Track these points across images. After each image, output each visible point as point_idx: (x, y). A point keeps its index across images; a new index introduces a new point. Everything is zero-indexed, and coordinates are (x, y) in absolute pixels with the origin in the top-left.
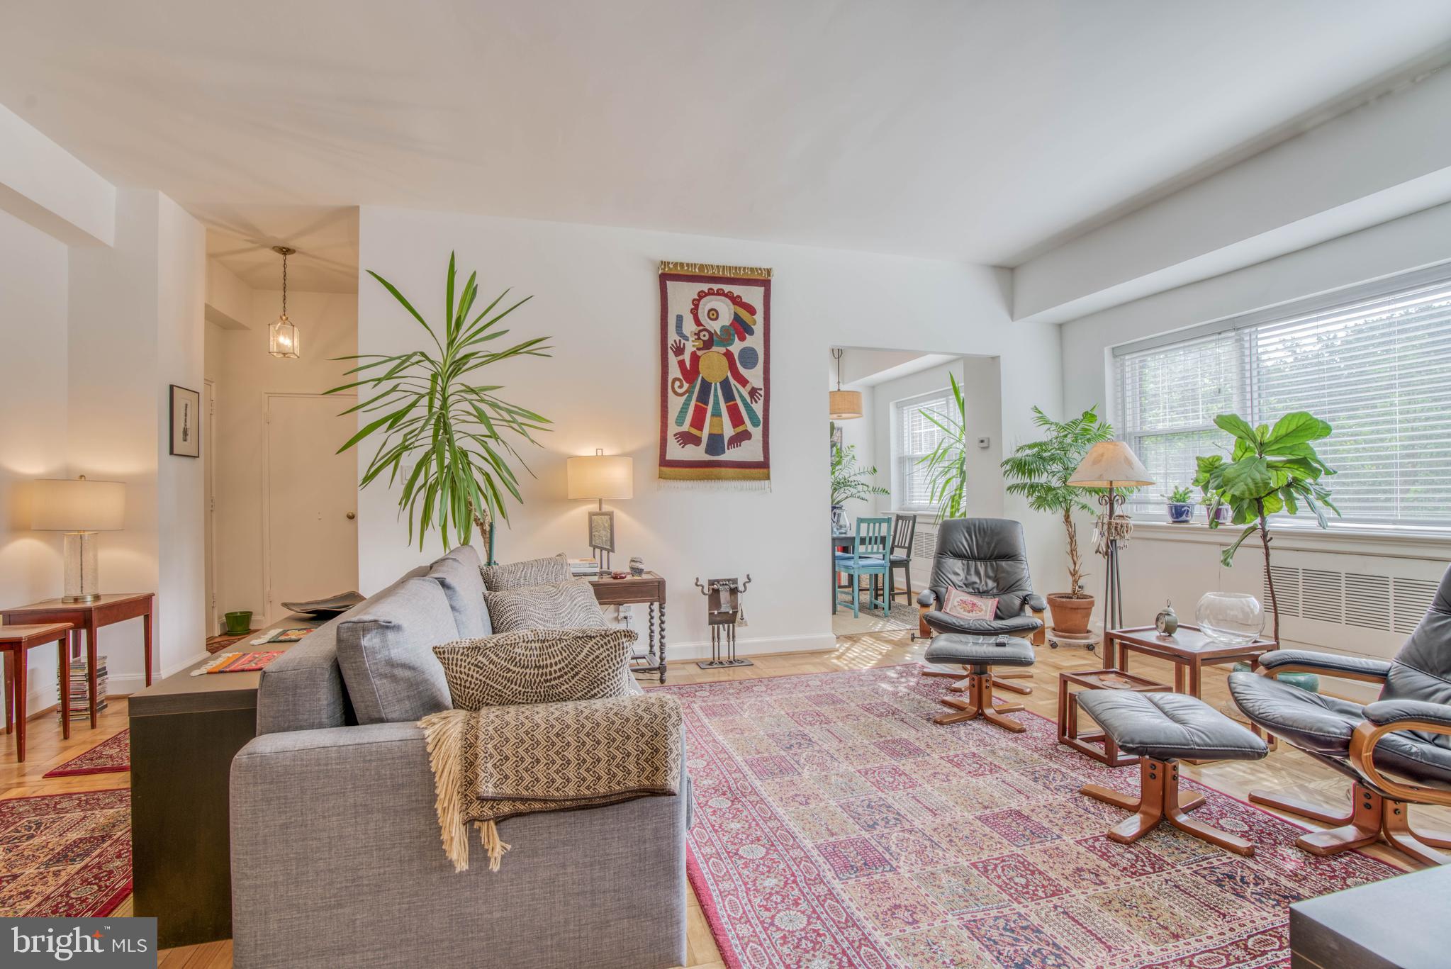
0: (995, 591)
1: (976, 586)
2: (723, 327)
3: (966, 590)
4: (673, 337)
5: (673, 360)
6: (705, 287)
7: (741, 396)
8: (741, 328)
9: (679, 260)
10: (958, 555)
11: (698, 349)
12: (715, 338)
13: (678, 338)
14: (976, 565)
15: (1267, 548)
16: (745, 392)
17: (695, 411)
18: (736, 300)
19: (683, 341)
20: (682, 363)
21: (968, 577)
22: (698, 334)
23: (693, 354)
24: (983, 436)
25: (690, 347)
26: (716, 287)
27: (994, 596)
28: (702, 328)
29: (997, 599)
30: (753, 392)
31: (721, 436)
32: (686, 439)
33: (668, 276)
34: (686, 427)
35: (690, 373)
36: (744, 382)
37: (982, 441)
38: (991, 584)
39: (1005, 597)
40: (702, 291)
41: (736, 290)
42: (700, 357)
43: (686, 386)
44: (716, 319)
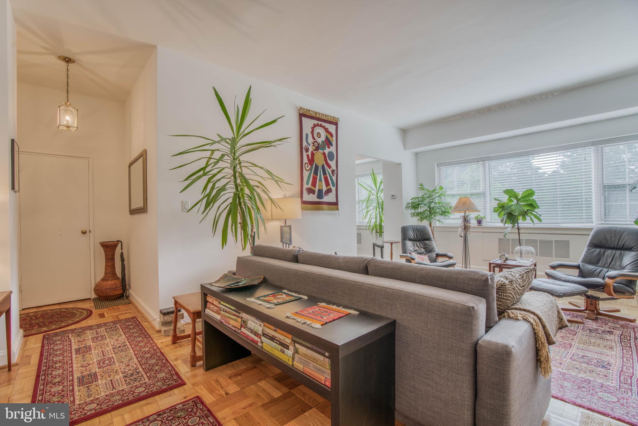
0: (425, 252)
1: (418, 251)
2: (322, 141)
3: (416, 252)
4: (305, 144)
5: (305, 154)
6: (316, 122)
7: (329, 173)
8: (328, 143)
9: (308, 109)
10: (410, 240)
11: (314, 150)
12: (320, 146)
13: (306, 144)
14: (416, 243)
15: (519, 233)
16: (330, 171)
17: (313, 178)
18: (326, 130)
19: (308, 146)
20: (308, 156)
21: (415, 248)
22: (313, 143)
23: (312, 153)
24: (393, 194)
25: (311, 150)
26: (320, 123)
27: (425, 254)
28: (315, 141)
29: (427, 255)
30: (333, 171)
31: (322, 190)
32: (310, 191)
33: (303, 115)
34: (310, 186)
35: (311, 161)
36: (329, 167)
37: (393, 196)
38: (423, 250)
39: (430, 254)
40: (315, 124)
41: (327, 125)
42: (314, 154)
43: (309, 166)
44: (320, 137)
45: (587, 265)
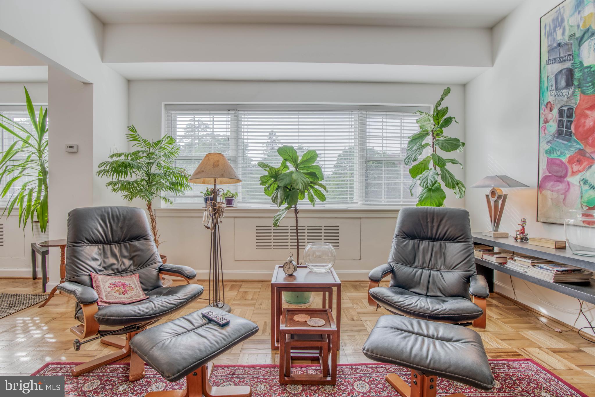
0: (132, 267)
1: (115, 267)
3: (106, 272)
10: (94, 242)
14: (111, 248)
15: (297, 217)
21: (106, 260)
24: (71, 143)
27: (133, 272)
29: (137, 275)
37: (70, 147)
38: (127, 262)
39: (143, 271)
45: (403, 267)
